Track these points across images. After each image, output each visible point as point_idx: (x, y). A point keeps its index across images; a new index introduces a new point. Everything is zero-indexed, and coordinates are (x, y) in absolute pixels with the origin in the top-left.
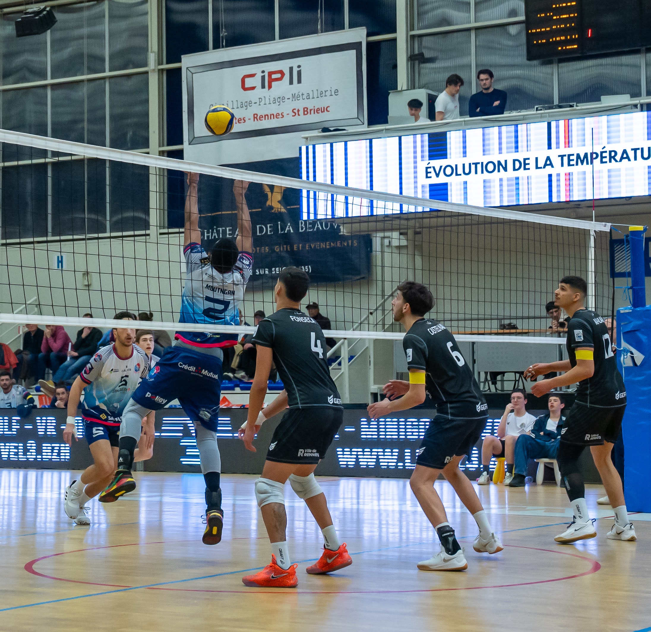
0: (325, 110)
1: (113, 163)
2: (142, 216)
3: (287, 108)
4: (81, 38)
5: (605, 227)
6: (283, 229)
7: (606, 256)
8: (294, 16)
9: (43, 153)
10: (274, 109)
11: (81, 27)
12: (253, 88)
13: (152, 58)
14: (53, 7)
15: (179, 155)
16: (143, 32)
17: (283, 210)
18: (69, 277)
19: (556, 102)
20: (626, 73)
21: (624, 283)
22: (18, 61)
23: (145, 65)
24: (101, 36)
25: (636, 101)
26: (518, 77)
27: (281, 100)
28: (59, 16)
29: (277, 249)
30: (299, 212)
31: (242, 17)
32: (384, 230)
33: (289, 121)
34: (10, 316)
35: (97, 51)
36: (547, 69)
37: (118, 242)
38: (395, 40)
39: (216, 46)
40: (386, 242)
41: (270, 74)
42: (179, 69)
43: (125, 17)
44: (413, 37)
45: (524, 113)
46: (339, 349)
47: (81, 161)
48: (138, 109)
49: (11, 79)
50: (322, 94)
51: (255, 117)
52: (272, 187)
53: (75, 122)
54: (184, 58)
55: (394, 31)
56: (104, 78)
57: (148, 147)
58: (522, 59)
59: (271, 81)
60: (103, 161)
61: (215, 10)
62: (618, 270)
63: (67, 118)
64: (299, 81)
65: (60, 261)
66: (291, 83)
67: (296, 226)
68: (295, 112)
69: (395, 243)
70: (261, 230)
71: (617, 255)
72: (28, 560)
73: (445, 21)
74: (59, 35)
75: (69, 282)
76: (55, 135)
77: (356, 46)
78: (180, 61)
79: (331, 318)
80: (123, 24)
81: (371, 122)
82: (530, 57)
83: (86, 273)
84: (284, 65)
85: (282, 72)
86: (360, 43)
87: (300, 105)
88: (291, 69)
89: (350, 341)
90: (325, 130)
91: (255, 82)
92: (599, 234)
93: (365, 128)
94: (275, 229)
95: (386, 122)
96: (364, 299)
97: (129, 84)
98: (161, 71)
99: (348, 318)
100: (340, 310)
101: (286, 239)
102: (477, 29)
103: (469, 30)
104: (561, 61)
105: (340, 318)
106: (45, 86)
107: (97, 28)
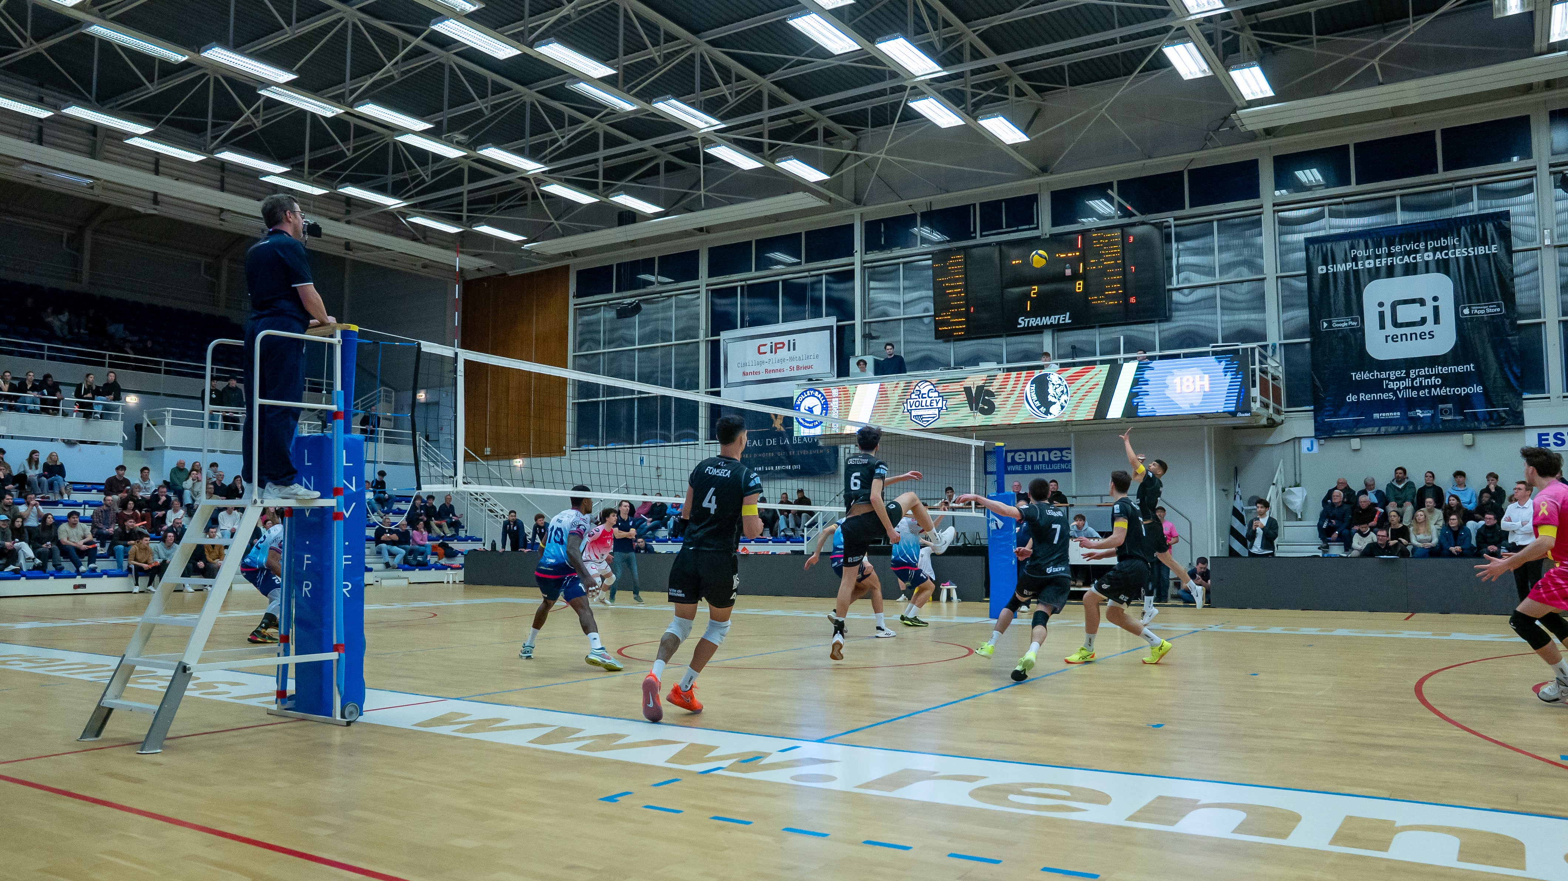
0: (810, 367)
1: (676, 399)
2: (693, 431)
3: (786, 366)
4: (657, 320)
5: (981, 443)
6: (783, 441)
7: (982, 462)
8: (791, 309)
9: (632, 392)
10: (778, 366)
11: (658, 313)
12: (765, 353)
13: (702, 333)
14: (640, 301)
15: (718, 394)
16: (697, 317)
17: (782, 429)
18: (646, 470)
19: (952, 365)
20: (994, 349)
21: (992, 478)
22: (617, 334)
23: (698, 337)
24: (670, 319)
25: (1000, 366)
26: (930, 350)
27: (782, 360)
28: (643, 306)
29: (779, 454)
30: (792, 431)
31: (757, 309)
32: (845, 444)
33: (787, 374)
34: (609, 494)
35: (666, 328)
36: (947, 345)
37: (677, 448)
38: (854, 325)
39: (742, 326)
40: (847, 451)
41: (776, 344)
42: (719, 341)
43: (685, 307)
44: (865, 323)
45: (933, 372)
46: (817, 517)
47: (655, 398)
48: (693, 364)
49: (613, 345)
50: (808, 357)
51: (766, 371)
52: (776, 416)
53: (653, 372)
54: (722, 333)
55: (854, 319)
56: (671, 345)
57: (698, 388)
58: (933, 339)
59: (776, 348)
60: (670, 398)
61: (741, 304)
62: (989, 470)
63: (648, 370)
64: (794, 349)
65: (642, 461)
66: (789, 350)
67: (791, 439)
68: (792, 369)
69: (852, 452)
70: (769, 442)
71: (989, 461)
72: (620, 647)
73: (885, 314)
74: (643, 318)
75: (646, 474)
76: (640, 380)
77: (830, 328)
78: (719, 335)
79: (811, 498)
80: (684, 312)
81: (839, 375)
82: (937, 337)
83: (658, 468)
84: (784, 339)
85: (783, 343)
86: (832, 326)
87: (794, 364)
88: (789, 341)
89: (824, 512)
90: (810, 380)
91: (766, 349)
92: (977, 448)
93: (835, 379)
94: (778, 442)
95: (848, 375)
96: (832, 487)
97: (686, 349)
98: (707, 341)
99: (822, 498)
100: (817, 494)
101: (785, 447)
102: (904, 319)
103: (900, 319)
104: (955, 340)
105: (817, 498)
106: (634, 350)
107: (669, 314)
